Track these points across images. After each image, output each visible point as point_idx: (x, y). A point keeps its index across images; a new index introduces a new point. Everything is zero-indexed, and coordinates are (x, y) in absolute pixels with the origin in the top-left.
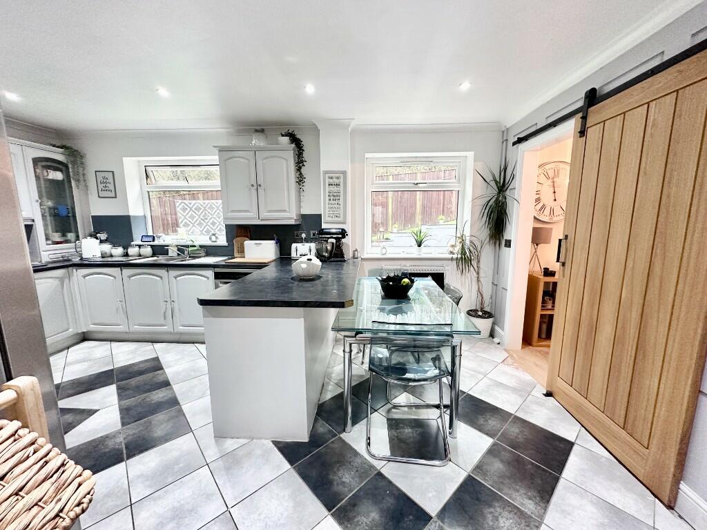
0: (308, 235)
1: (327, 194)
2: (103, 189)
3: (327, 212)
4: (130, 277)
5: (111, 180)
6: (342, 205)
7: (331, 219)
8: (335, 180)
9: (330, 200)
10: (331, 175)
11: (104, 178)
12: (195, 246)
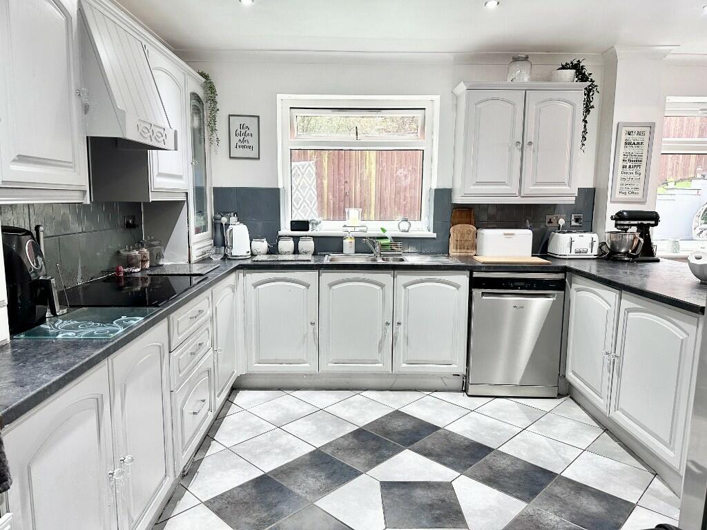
0: (568, 221)
1: (621, 158)
2: (239, 144)
3: (618, 186)
4: (331, 285)
5: (253, 130)
6: (642, 176)
7: (623, 196)
8: (635, 136)
9: (624, 167)
10: (630, 129)
11: (242, 126)
12: (386, 238)
